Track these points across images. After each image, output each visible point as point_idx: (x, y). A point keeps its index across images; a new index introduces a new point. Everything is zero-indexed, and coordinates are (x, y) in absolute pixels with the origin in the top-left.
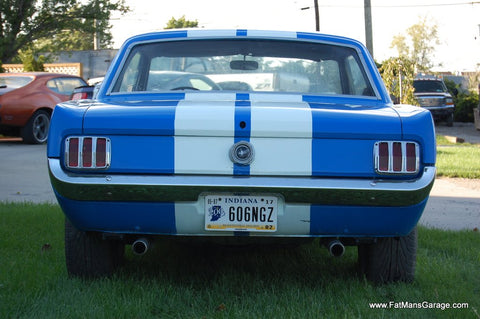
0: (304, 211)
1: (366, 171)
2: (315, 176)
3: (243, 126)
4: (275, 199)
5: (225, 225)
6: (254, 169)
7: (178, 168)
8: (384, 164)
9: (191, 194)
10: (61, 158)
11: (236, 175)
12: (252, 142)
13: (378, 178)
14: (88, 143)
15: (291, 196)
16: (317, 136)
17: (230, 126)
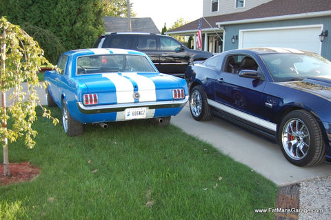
0: (153, 111)
1: (171, 98)
2: (157, 101)
3: (136, 87)
4: (145, 108)
5: (131, 117)
6: (140, 101)
7: (118, 102)
8: (176, 96)
9: (123, 109)
10: (82, 101)
11: (135, 102)
12: (139, 92)
13: (173, 100)
14: (91, 96)
15: (151, 107)
16: (156, 89)
17: (132, 89)
